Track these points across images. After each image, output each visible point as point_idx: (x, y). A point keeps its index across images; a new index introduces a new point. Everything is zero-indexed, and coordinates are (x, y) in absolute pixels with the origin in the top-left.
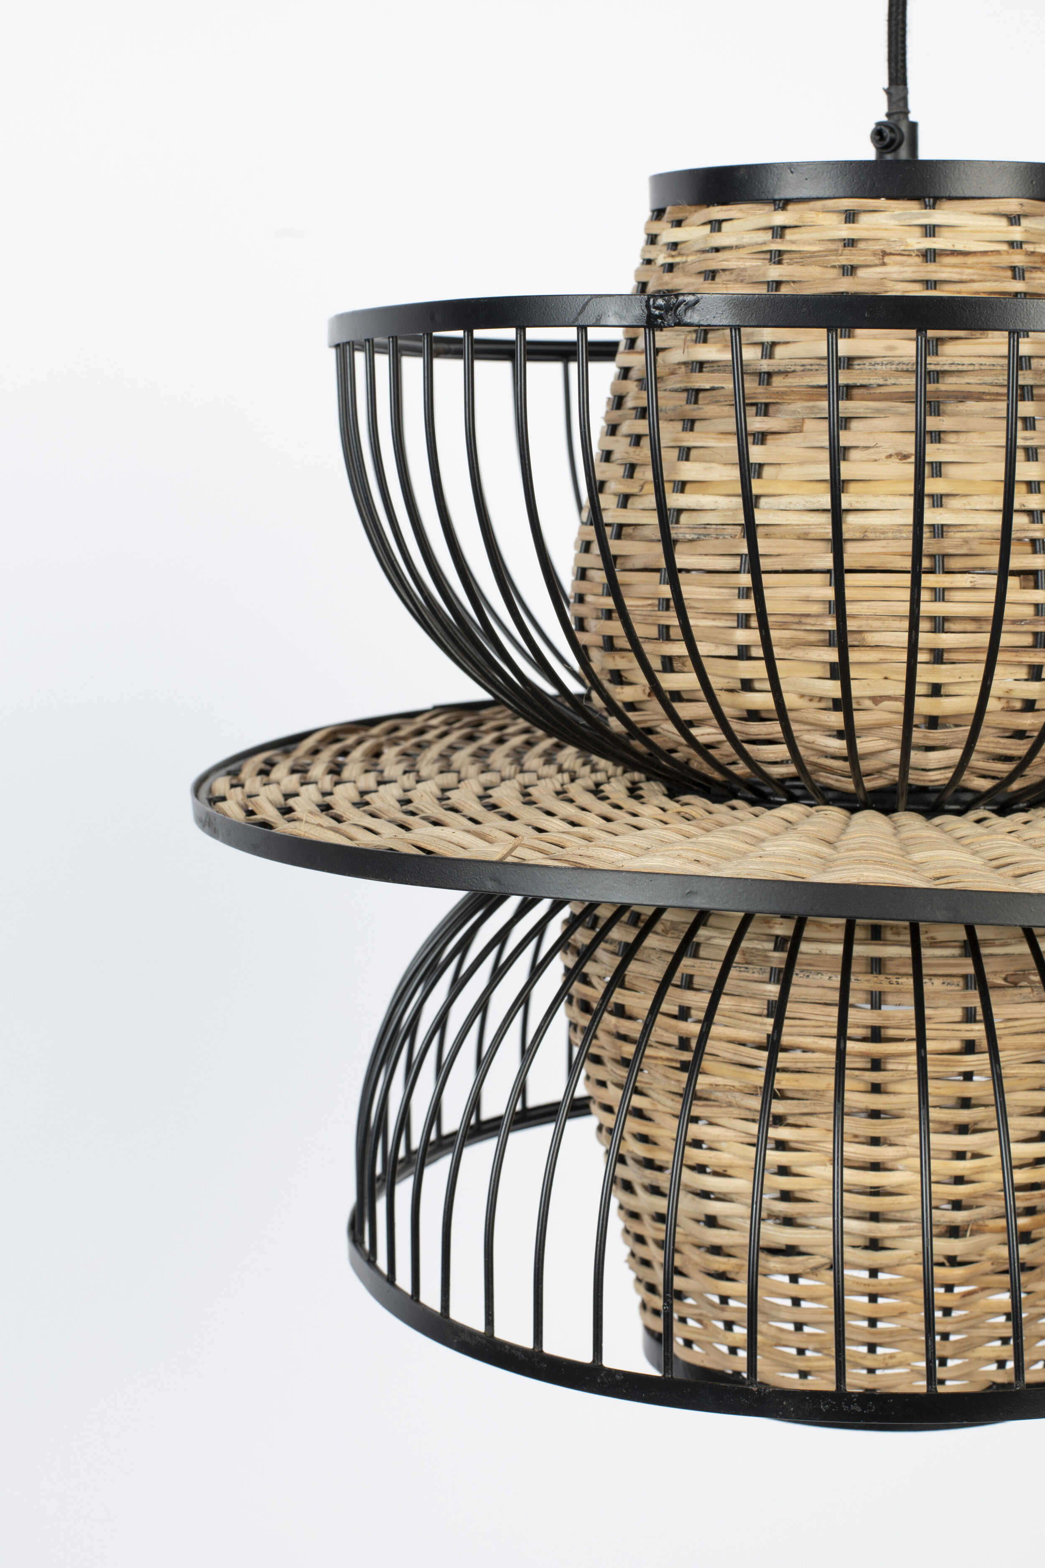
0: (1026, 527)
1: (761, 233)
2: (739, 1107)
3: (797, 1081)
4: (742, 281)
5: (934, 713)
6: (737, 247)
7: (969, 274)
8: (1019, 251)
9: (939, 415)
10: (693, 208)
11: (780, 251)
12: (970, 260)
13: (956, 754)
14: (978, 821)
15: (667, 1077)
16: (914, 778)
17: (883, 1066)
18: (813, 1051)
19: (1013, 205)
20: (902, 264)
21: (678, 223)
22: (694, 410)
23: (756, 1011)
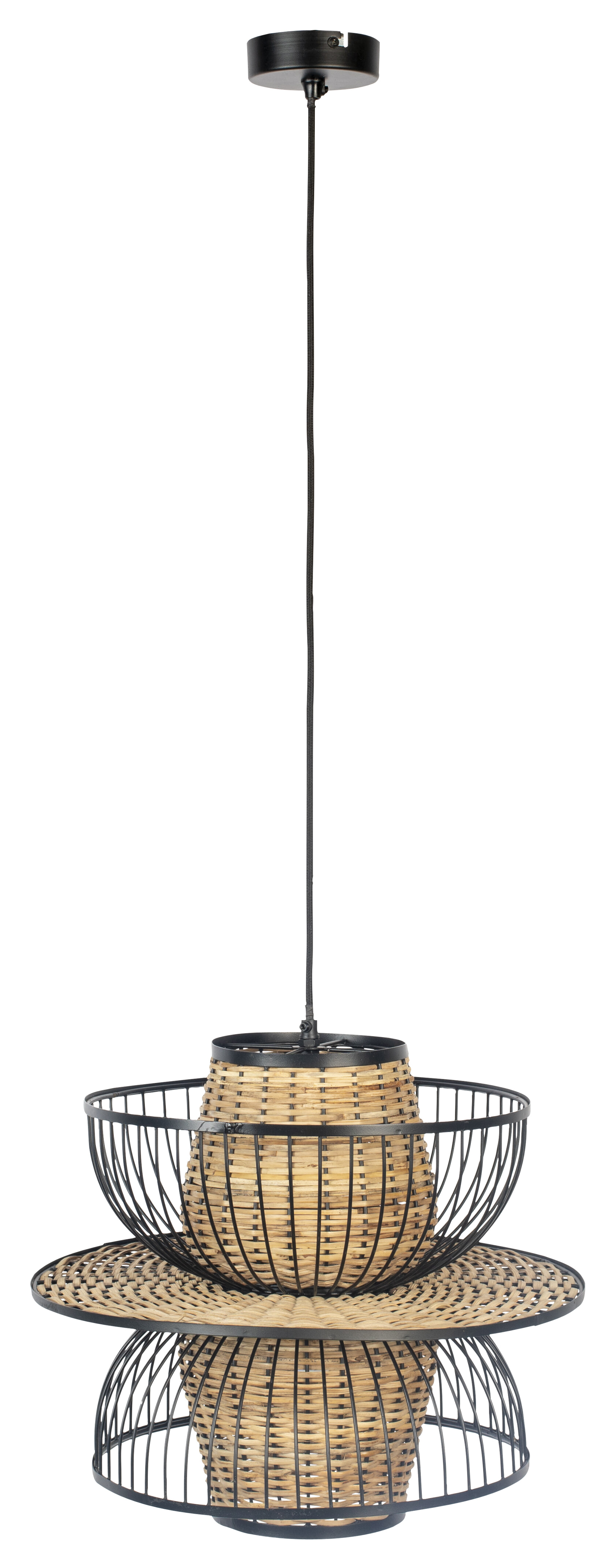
0: (359, 1191)
1: (259, 1079)
2: (256, 1411)
3: (278, 1400)
4: (252, 1097)
5: (327, 1260)
6: (250, 1083)
7: (337, 1096)
8: (356, 1086)
9: (327, 1150)
10: (232, 1065)
11: (266, 1087)
12: (338, 1090)
13: (336, 1274)
14: (344, 1300)
15: (227, 1401)
16: (320, 1284)
17: (310, 1393)
18: (283, 1388)
19: (353, 1069)
20: (312, 1093)
21: (226, 1069)
22: (234, 1146)
23: (262, 1374)
